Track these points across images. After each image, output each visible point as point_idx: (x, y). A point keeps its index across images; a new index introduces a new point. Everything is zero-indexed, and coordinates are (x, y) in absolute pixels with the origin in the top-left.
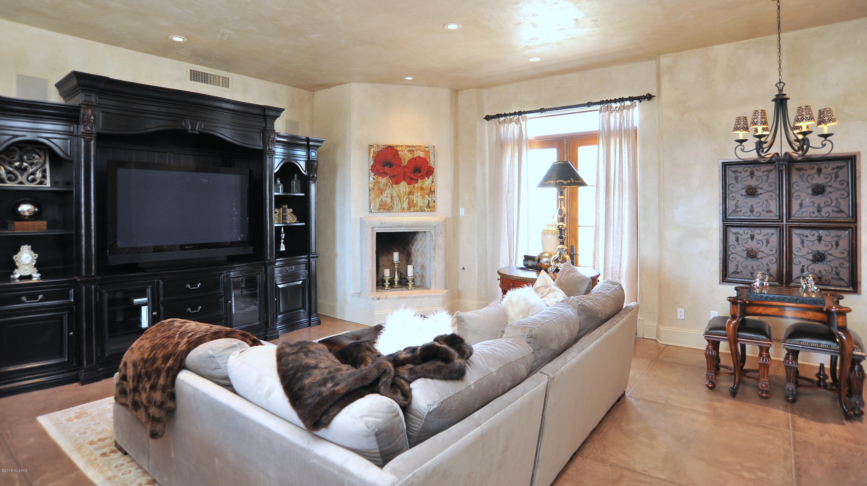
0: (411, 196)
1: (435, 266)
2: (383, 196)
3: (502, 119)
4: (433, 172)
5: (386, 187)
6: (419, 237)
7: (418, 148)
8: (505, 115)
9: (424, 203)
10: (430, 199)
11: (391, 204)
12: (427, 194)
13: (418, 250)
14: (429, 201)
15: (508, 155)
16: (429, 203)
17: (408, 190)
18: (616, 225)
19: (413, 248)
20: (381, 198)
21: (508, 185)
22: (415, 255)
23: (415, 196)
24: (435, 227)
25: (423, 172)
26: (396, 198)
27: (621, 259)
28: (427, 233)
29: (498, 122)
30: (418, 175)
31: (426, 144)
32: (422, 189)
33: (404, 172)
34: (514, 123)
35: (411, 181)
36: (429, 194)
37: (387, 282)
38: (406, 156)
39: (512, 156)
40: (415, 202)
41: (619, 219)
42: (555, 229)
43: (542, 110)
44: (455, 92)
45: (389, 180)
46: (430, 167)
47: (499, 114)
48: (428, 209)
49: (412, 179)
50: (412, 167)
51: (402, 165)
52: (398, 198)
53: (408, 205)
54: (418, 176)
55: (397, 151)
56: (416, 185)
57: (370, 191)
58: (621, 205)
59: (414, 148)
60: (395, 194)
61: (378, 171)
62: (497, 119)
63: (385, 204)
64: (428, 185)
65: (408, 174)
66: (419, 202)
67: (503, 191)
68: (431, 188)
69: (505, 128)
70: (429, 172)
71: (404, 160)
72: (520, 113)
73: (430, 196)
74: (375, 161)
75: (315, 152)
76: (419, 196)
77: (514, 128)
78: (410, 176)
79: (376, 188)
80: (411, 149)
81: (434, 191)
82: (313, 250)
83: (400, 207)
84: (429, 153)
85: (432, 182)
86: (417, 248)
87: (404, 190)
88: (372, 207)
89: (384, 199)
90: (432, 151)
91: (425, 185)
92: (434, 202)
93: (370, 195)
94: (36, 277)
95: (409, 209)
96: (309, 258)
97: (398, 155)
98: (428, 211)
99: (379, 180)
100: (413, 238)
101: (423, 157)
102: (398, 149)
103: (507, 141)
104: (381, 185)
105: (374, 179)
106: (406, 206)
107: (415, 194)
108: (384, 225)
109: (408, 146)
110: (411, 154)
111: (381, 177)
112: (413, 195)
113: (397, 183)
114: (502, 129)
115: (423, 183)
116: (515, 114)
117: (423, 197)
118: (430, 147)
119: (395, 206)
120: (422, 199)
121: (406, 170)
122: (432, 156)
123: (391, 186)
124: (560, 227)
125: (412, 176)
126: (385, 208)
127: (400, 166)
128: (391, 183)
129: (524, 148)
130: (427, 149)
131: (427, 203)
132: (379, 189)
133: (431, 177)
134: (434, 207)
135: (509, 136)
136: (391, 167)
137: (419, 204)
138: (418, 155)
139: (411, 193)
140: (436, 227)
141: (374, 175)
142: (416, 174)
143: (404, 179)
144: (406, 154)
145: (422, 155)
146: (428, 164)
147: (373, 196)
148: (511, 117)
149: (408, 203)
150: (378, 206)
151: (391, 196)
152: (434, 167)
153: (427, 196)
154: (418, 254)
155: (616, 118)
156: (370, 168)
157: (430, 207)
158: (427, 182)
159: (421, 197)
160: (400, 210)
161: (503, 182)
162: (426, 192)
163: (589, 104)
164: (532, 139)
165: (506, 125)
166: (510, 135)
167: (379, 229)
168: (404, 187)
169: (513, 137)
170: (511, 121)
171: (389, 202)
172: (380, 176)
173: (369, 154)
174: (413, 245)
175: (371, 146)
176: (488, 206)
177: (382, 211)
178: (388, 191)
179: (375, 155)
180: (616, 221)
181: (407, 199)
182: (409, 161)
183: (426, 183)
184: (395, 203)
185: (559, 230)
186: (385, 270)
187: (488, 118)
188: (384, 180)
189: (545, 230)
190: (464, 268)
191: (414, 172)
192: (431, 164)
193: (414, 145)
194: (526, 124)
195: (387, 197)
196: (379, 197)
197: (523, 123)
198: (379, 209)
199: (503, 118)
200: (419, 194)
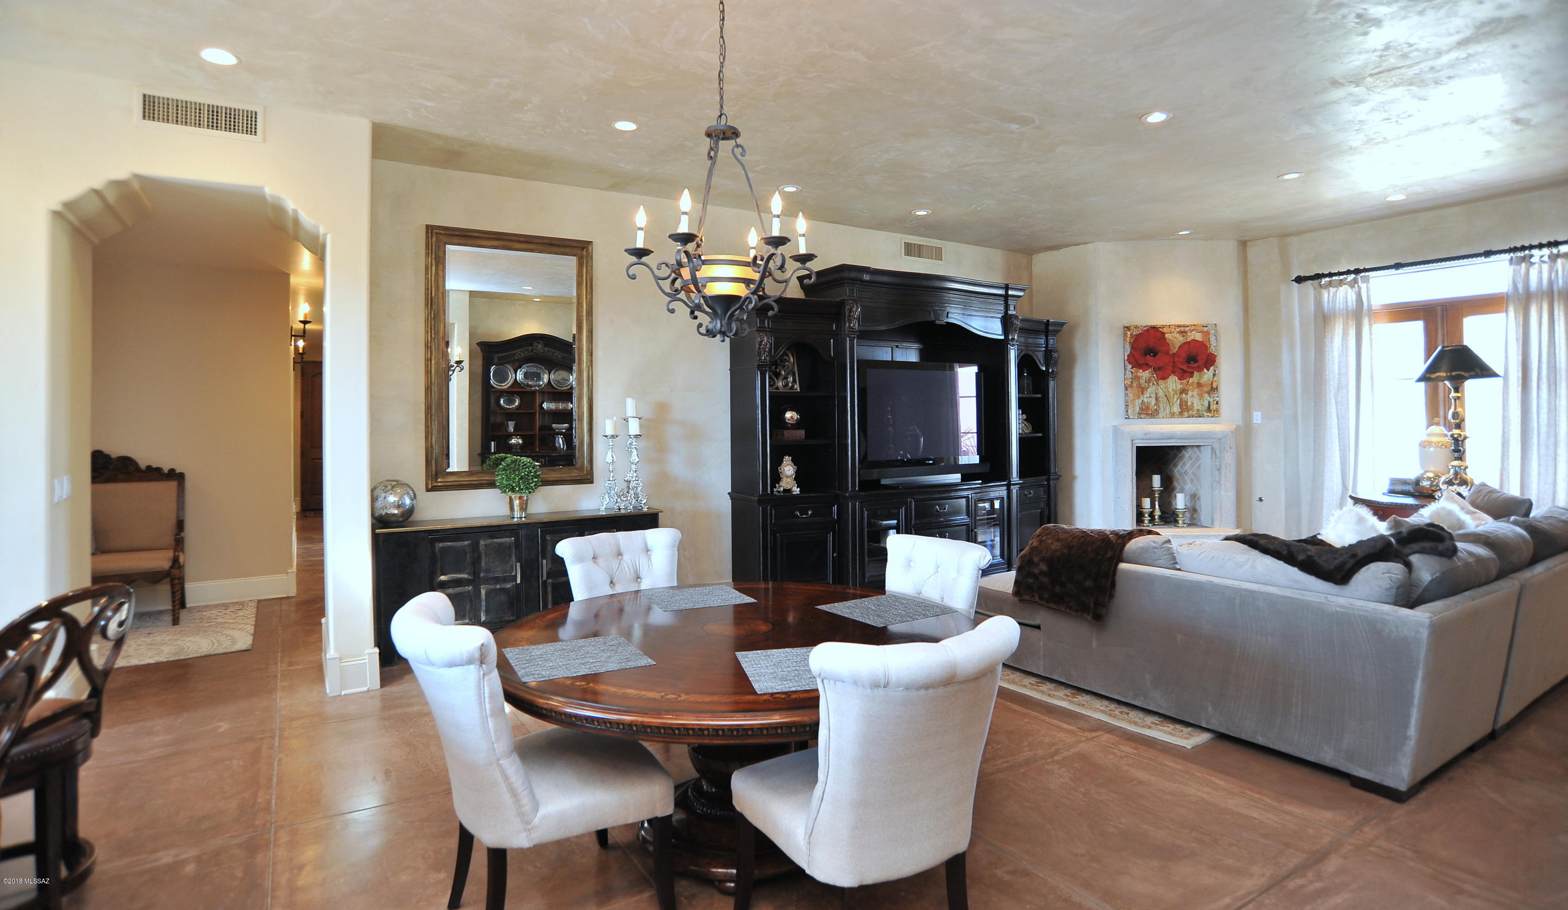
0: (1184, 396)
1: (1220, 494)
2: (1145, 396)
3: (1324, 281)
4: (1215, 361)
5: (1148, 384)
6: (1187, 454)
7: (1193, 328)
8: (1330, 275)
9: (1202, 405)
10: (1211, 400)
11: (1155, 407)
12: (1206, 392)
13: (1186, 472)
14: (1209, 402)
15: (1336, 334)
16: (1209, 405)
17: (1179, 387)
18: (1543, 436)
19: (1176, 470)
20: (1142, 398)
21: (1339, 378)
22: (1181, 481)
23: (1189, 396)
24: (1220, 439)
25: (1201, 362)
26: (1163, 399)
27: (1554, 486)
28: (1202, 448)
29: (1319, 286)
30: (1193, 365)
31: (1204, 322)
32: (1199, 385)
33: (1174, 362)
34: (1346, 286)
35: (1184, 374)
36: (1209, 393)
37: (1147, 516)
38: (1175, 340)
39: (1345, 334)
40: (1189, 404)
41: (1549, 425)
42: (1448, 440)
43: (1398, 266)
44: (1243, 244)
45: (1153, 374)
46: (1211, 354)
47: (1319, 274)
48: (1209, 414)
49: (1184, 371)
50: (1184, 355)
51: (1171, 353)
52: (1165, 398)
53: (1180, 408)
54: (1193, 368)
55: (1163, 334)
56: (1191, 380)
57: (1126, 389)
58: (1553, 405)
59: (1187, 329)
60: (1161, 394)
61: (1137, 362)
62: (1316, 281)
63: (1148, 408)
64: (1208, 380)
65: (1179, 366)
66: (1195, 404)
67: (1327, 387)
68: (1212, 384)
69: (1331, 294)
70: (1210, 361)
71: (1173, 345)
72: (1357, 271)
73: (1212, 395)
74: (1132, 348)
75: (1054, 339)
76: (1195, 395)
77: (1347, 293)
78: (1182, 367)
79: (1135, 385)
80: (1183, 330)
81: (1217, 388)
82: (1052, 471)
83: (1168, 412)
84: (1209, 334)
85: (1214, 375)
86: (1184, 469)
87: (1174, 387)
88: (1129, 411)
89: (1146, 400)
90: (1213, 332)
91: (1204, 380)
92: (1217, 403)
93: (1126, 395)
94: (796, 490)
95: (1181, 414)
96: (1048, 480)
97: (1165, 339)
98: (1208, 416)
99: (1138, 374)
100: (1175, 456)
101: (1201, 340)
102: (1165, 330)
103: (1335, 314)
104: (1142, 382)
105: (1132, 372)
106: (1176, 409)
107: (1190, 393)
108: (1148, 436)
109: (1179, 326)
110: (1183, 336)
111: (1141, 371)
112: (1187, 394)
113: (1164, 378)
114: (1325, 295)
115: (1201, 377)
116: (1348, 272)
117: (1201, 397)
118: (1209, 326)
119: (1161, 410)
120: (1200, 399)
121: (1176, 359)
122: (1212, 339)
123: (1155, 383)
124: (1456, 436)
125: (1184, 367)
126: (1147, 412)
127: (1168, 354)
128: (1156, 378)
129: (1366, 322)
130: (1206, 329)
131: (1207, 405)
132: (1139, 386)
133: (1212, 368)
134: (1217, 410)
135: (1337, 306)
136: (1155, 356)
137: (1196, 407)
138: (1192, 338)
139: (1183, 391)
140: (1223, 440)
141: (1132, 368)
142: (1190, 365)
143: (1174, 372)
144: (1175, 337)
145: (1198, 337)
146: (1207, 350)
147: (1131, 396)
148: (1342, 277)
149: (1180, 405)
150: (1138, 409)
151: (1156, 396)
152: (1216, 354)
153: (1206, 395)
154: (1186, 478)
155: (1540, 272)
156: (1126, 358)
157: (1211, 411)
158: (1207, 375)
159: (1198, 397)
160: (1168, 415)
161: (1327, 373)
162: (1206, 389)
163: (1488, 254)
164: (1379, 308)
165: (1332, 290)
166: (1339, 303)
167: (1141, 441)
168: (1173, 383)
169: (1345, 307)
170: (1341, 283)
171: (1153, 404)
172: (1140, 369)
173: (1125, 340)
174: (1175, 466)
175: (1128, 328)
176: (1300, 409)
177: (1143, 416)
178: (1151, 390)
179: (1132, 340)
180: (1544, 429)
181: (1179, 400)
182: (1180, 347)
183: (1206, 377)
184: (1161, 406)
185: (1453, 440)
186: (1143, 499)
187: (1299, 280)
188: (1145, 374)
189: (1425, 441)
190: (1261, 500)
191: (1187, 362)
192: (1212, 350)
193: (1187, 324)
194: (1368, 288)
195: (1150, 397)
196: (1139, 398)
197: (1363, 286)
198: (1140, 414)
199: (1327, 279)
200: (1196, 392)
